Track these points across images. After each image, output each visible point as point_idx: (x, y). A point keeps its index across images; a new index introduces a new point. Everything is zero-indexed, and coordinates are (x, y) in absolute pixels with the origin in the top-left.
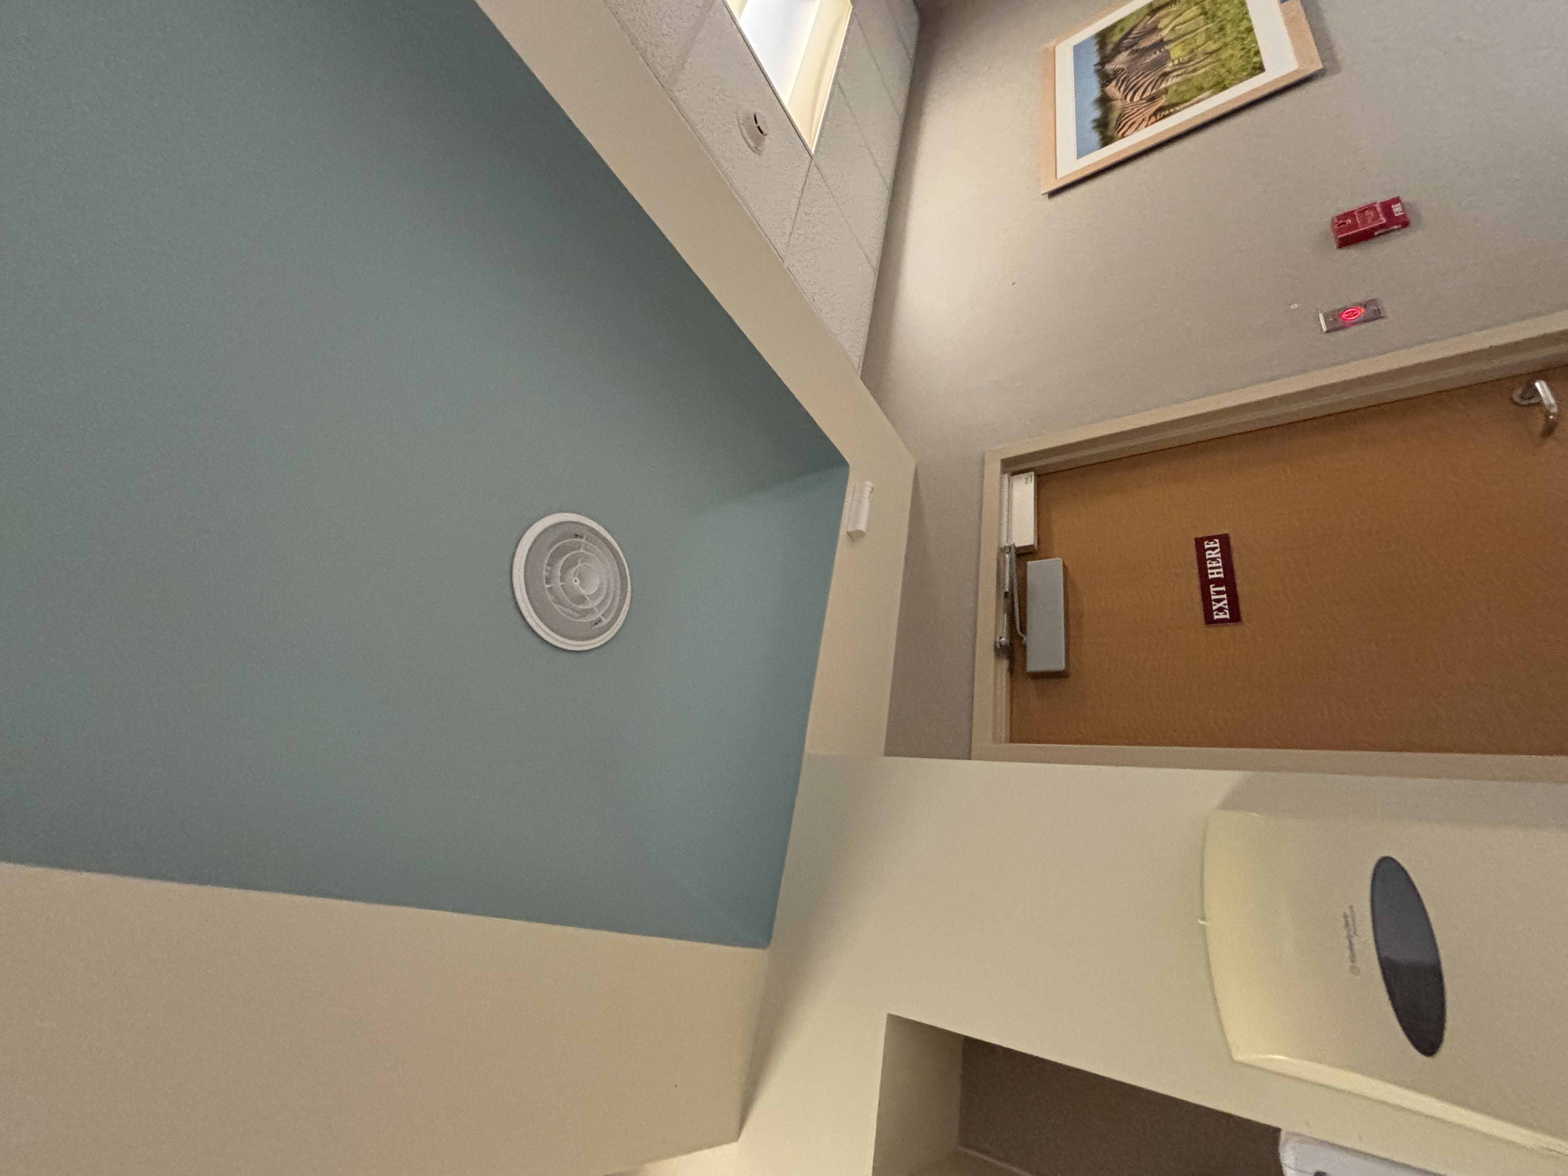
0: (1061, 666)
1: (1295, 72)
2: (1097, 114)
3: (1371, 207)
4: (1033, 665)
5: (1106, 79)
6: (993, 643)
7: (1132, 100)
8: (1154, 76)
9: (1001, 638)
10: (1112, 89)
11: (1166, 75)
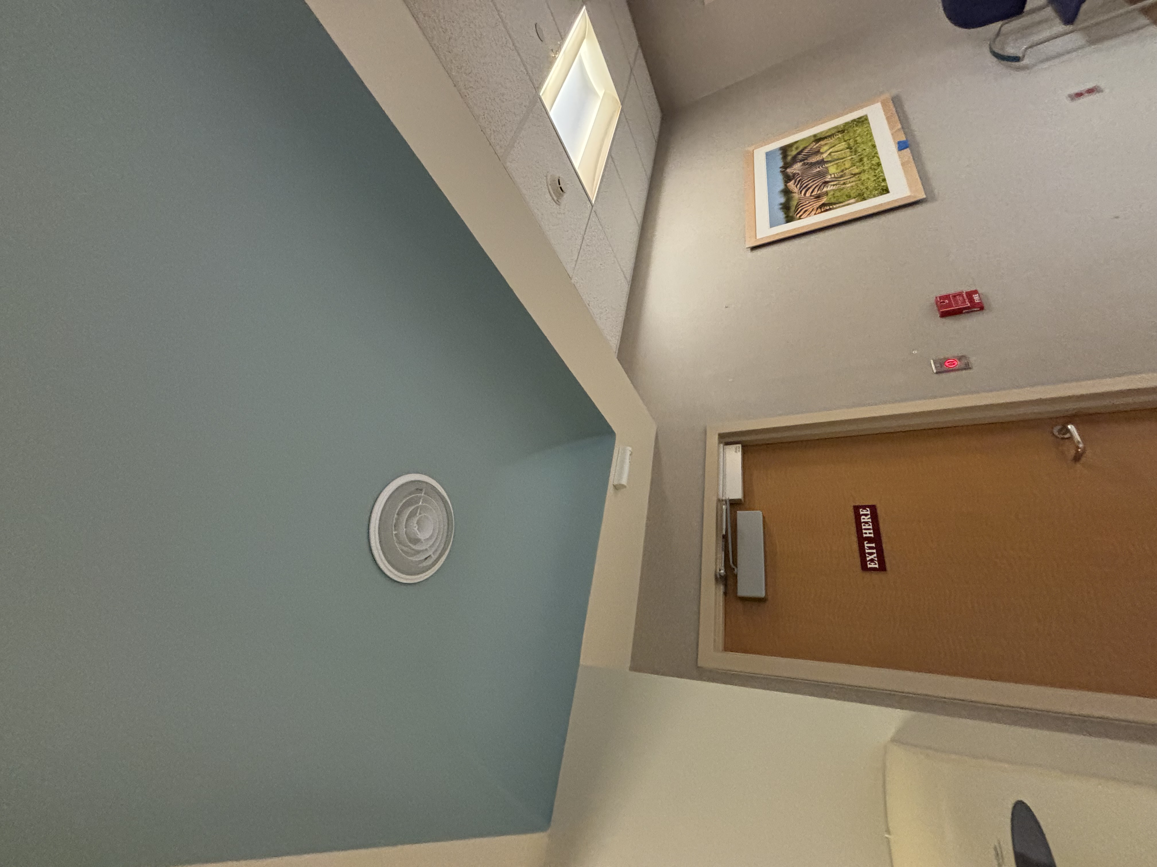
0: (762, 594)
1: (909, 196)
2: (782, 200)
3: (960, 294)
4: (742, 592)
5: (788, 178)
6: (713, 574)
7: (805, 194)
8: (819, 182)
9: (720, 570)
10: (791, 185)
11: (826, 183)
